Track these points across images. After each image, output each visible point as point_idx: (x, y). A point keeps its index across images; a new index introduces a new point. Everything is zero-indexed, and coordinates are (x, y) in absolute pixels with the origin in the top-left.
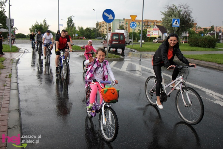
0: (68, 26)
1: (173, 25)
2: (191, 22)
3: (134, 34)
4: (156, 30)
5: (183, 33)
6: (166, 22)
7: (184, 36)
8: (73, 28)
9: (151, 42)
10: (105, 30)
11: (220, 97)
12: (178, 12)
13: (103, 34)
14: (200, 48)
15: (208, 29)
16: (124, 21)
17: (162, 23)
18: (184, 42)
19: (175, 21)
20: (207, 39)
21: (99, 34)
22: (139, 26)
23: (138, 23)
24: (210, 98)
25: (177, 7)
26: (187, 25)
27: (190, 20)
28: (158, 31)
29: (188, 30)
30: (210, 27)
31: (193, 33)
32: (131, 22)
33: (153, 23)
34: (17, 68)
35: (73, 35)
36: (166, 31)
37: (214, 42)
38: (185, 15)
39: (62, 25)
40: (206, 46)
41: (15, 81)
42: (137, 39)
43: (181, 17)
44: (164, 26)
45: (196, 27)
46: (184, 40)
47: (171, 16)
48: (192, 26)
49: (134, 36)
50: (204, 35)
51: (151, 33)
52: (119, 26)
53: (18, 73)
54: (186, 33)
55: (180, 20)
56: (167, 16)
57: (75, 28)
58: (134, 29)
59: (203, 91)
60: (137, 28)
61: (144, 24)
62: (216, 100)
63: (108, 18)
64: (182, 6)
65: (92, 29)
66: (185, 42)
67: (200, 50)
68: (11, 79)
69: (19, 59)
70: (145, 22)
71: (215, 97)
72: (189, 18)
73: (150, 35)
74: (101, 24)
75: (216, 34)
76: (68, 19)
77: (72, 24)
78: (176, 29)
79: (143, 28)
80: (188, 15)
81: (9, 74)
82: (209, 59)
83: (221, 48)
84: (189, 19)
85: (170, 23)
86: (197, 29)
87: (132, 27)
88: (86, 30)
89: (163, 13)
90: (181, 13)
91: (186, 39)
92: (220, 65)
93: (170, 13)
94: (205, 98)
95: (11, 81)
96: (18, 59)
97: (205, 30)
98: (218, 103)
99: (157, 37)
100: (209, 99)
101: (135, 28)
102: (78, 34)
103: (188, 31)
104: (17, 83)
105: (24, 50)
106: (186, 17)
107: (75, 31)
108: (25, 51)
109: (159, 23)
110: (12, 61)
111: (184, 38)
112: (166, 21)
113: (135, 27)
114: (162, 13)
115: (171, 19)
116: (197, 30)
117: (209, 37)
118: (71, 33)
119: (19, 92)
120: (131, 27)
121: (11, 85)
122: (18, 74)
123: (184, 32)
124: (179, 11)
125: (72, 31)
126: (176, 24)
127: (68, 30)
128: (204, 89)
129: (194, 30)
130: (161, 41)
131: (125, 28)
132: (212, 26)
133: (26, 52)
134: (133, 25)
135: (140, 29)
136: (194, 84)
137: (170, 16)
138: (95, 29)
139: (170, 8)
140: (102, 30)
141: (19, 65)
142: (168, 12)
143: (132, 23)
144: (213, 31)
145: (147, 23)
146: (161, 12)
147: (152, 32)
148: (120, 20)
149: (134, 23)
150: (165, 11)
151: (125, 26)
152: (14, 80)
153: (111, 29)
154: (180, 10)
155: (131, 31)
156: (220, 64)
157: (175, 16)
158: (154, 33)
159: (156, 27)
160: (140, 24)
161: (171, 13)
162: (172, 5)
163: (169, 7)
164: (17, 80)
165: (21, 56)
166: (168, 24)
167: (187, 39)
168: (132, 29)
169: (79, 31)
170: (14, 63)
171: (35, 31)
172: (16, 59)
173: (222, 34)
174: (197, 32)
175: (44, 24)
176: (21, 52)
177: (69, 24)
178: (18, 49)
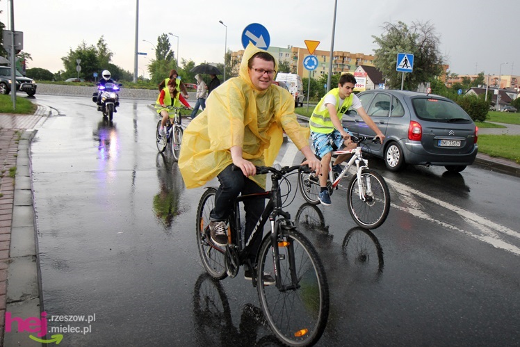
0: (160, 57)
1: (399, 67)
2: (438, 62)
3: (311, 82)
4: (361, 75)
5: (419, 86)
6: (385, 60)
8: (172, 63)
11: (493, 229)
12: (410, 38)
15: (472, 80)
16: (290, 52)
17: (375, 61)
19: (404, 59)
20: (469, 101)
22: (324, 65)
23: (320, 59)
24: (474, 230)
25: (408, 28)
26: (429, 68)
27: (436, 57)
28: (365, 79)
29: (430, 79)
30: (476, 76)
31: (440, 86)
32: (305, 56)
33: (356, 61)
34: (31, 153)
36: (383, 79)
37: (484, 109)
38: (425, 47)
39: (146, 54)
41: (26, 186)
42: (317, 93)
43: (416, 50)
44: (379, 69)
45: (447, 74)
47: (395, 47)
48: (440, 72)
49: (311, 88)
50: (463, 93)
53: (33, 166)
54: (425, 85)
55: (415, 57)
56: (387, 46)
57: (175, 63)
58: (312, 71)
59: (459, 216)
60: (319, 69)
61: (336, 61)
62: (485, 235)
64: (419, 27)
68: (14, 181)
69: (36, 131)
70: (338, 56)
71: (484, 230)
72: (434, 54)
74: (236, 57)
75: (488, 92)
76: (159, 39)
77: (168, 53)
78: (405, 77)
79: (333, 71)
80: (431, 47)
81: (8, 169)
83: (496, 121)
84: (433, 55)
85: (392, 63)
86: (448, 78)
87: (308, 67)
89: (378, 40)
90: (417, 42)
92: (494, 160)
93: (394, 40)
94: (462, 230)
95: (14, 185)
96: (32, 130)
97: (466, 80)
98: (488, 242)
100: (471, 234)
101: (315, 70)
102: (182, 76)
103: (431, 82)
104: (31, 190)
105: (49, 109)
106: (426, 51)
108: (50, 113)
109: (368, 61)
110: (18, 136)
112: (384, 58)
113: (315, 68)
114: (375, 40)
115: (394, 53)
116: (449, 81)
117: (474, 96)
118: (165, 73)
119: (35, 212)
120: (305, 66)
121: (14, 194)
122: (35, 167)
123: (422, 84)
125: (168, 70)
126: (405, 66)
127: (158, 66)
128: (461, 212)
129: (443, 80)
131: (291, 69)
132: (479, 74)
133: (53, 115)
134: (311, 63)
135: (326, 73)
136: (442, 199)
137: (393, 46)
138: (223, 66)
139: (392, 29)
141: (35, 147)
142: (389, 37)
143: (309, 58)
144: (483, 84)
145: (342, 59)
146: (373, 36)
148: (280, 49)
149: (313, 59)
150: (382, 35)
151: (291, 63)
152: (22, 182)
154: (413, 34)
155: (306, 75)
156: (495, 157)
157: (404, 47)
159: (361, 70)
160: (325, 61)
161: (396, 40)
162: (397, 23)
163: (392, 26)
164: (31, 182)
165: (42, 125)
166: (387, 64)
168: (308, 71)
169: (185, 70)
170: (21, 142)
171: (77, 64)
172: (27, 130)
173: (500, 92)
174: (450, 86)
175: (101, 49)
176: (42, 114)
177: (161, 53)
178: (32, 107)
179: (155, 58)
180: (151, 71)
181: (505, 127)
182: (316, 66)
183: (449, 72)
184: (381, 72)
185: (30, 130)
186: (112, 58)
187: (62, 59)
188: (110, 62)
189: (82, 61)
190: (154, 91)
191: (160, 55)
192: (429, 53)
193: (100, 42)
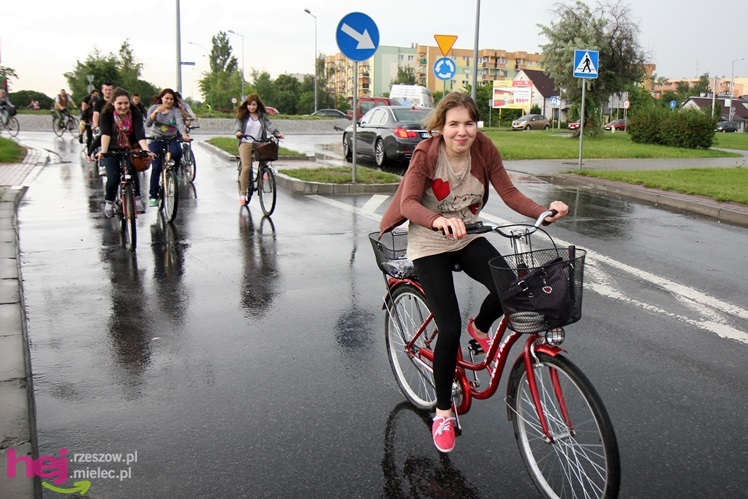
0: (216, 68)
1: (577, 71)
2: (637, 61)
4: (522, 85)
5: (610, 98)
6: (557, 60)
7: (615, 107)
8: (234, 76)
9: (506, 126)
10: (350, 85)
11: (718, 311)
12: (595, 26)
13: (342, 99)
14: (663, 150)
15: (691, 86)
16: (415, 53)
17: (543, 63)
18: (616, 129)
19: (584, 59)
20: (685, 119)
21: (328, 97)
22: (466, 71)
23: (460, 62)
24: (690, 312)
25: (591, 11)
26: (624, 70)
27: (634, 54)
28: (529, 89)
29: (628, 86)
30: (698, 80)
31: (644, 97)
32: (438, 58)
33: (515, 63)
34: (18, 223)
35: (234, 101)
36: (556, 89)
37: (709, 129)
38: (618, 39)
39: (193, 64)
40: (682, 141)
41: (11, 273)
43: (604, 43)
44: (549, 74)
45: (653, 78)
46: (616, 121)
47: (573, 39)
48: (641, 76)
50: (677, 107)
51: (506, 95)
52: (397, 71)
53: (21, 242)
54: (620, 97)
55: (601, 54)
56: (559, 39)
57: (240, 77)
58: (448, 83)
59: (668, 293)
60: (459, 78)
61: (484, 65)
62: (707, 319)
63: (358, 42)
64: (607, 9)
65: (301, 80)
66: (620, 128)
67: (665, 156)
69: (26, 189)
70: (487, 57)
71: (705, 311)
72: (631, 49)
73: (502, 102)
74: (333, 63)
75: (716, 103)
76: (214, 41)
77: (229, 61)
78: (589, 86)
79: (480, 79)
80: (626, 38)
82: (691, 185)
83: (728, 147)
84: (630, 51)
85: (568, 65)
86: (654, 84)
87: (441, 75)
88: (281, 83)
89: (546, 31)
90: (606, 31)
91: (621, 117)
92: (723, 206)
93: (570, 29)
94: (672, 314)
96: (20, 187)
97: (682, 87)
98: (710, 330)
99: (528, 110)
100: (685, 318)
101: (454, 78)
103: (629, 91)
104: (19, 279)
105: (46, 154)
106: (619, 45)
107: (241, 86)
108: (48, 159)
109: (533, 63)
111: (614, 115)
112: (557, 58)
113: (452, 76)
114: (541, 30)
115: (571, 49)
116: (657, 88)
117: (693, 111)
118: (224, 92)
119: (25, 313)
122: (23, 246)
123: (615, 94)
124: (597, 22)
125: (230, 87)
126: (587, 69)
127: (214, 81)
128: (671, 286)
129: (648, 88)
130: (541, 122)
131: (417, 78)
132: (701, 77)
133: (52, 162)
134: (445, 69)
135: (470, 83)
136: (644, 268)
137: (569, 39)
138: (313, 78)
139: (567, 13)
140: (339, 85)
141: (24, 213)
142: (563, 25)
143: (442, 62)
144: (708, 92)
145: (494, 61)
146: (538, 25)
147: (509, 92)
148: (400, 50)
149: (448, 63)
150: (552, 23)
151: (417, 69)
152: (5, 267)
153: (368, 79)
154: (600, 20)
155: (439, 87)
156: (724, 201)
157: (585, 40)
158: (516, 96)
159: (522, 76)
160: (468, 64)
161: (572, 31)
162: (573, 4)
163: (566, 9)
164: (19, 266)
165: (35, 179)
166: (561, 66)
167: (625, 118)
168: (442, 81)
169: (256, 87)
171: (88, 83)
172: (13, 188)
173: (733, 103)
174: (658, 96)
175: (123, 58)
176: (35, 162)
177: (218, 61)
178: (19, 152)
179: (209, 70)
180: (203, 90)
181: (741, 156)
182: (453, 74)
183: (656, 75)
184: (553, 79)
185: (17, 188)
186: (142, 71)
187: (66, 75)
188: (140, 78)
189: (96, 78)
190: (208, 120)
191: (216, 64)
192: (624, 48)
193: (124, 47)
